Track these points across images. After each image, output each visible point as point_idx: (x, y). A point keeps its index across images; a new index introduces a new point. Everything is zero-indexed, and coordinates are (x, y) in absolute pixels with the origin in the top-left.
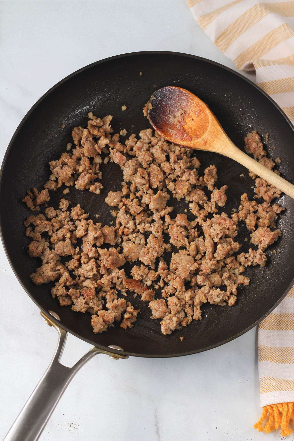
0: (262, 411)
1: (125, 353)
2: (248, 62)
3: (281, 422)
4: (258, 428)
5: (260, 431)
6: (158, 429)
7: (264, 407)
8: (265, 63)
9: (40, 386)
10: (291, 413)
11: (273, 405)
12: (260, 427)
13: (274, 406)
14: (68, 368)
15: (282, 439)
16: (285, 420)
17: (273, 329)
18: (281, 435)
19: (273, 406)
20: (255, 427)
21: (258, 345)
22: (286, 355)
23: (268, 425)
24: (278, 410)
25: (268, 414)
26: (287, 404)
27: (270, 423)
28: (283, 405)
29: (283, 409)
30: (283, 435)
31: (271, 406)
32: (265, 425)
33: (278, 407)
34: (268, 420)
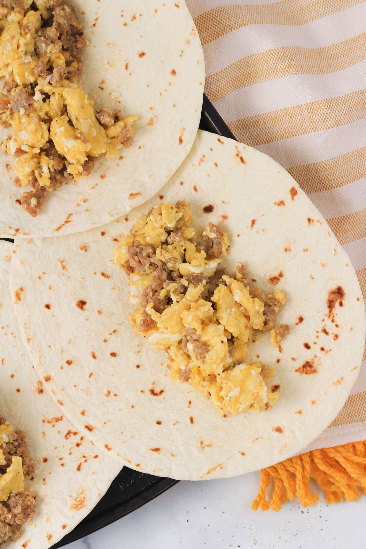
3: (295, 490)
4: (260, 505)
5: (263, 510)
7: (261, 471)
10: (309, 472)
11: (276, 465)
12: (261, 503)
13: (279, 467)
15: (302, 512)
16: (302, 486)
18: (300, 506)
20: (254, 507)
23: (275, 497)
24: (287, 471)
25: (271, 478)
26: (300, 457)
27: (279, 492)
28: (294, 461)
29: (294, 467)
30: (303, 507)
31: (272, 467)
32: (271, 497)
33: (285, 467)
34: (273, 488)
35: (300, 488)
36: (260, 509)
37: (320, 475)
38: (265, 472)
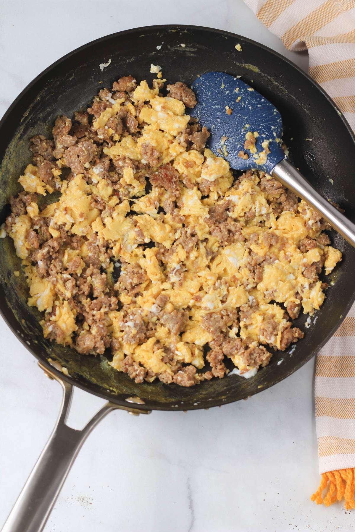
0: (321, 479)
1: (147, 407)
2: (298, 41)
3: (344, 493)
4: (316, 499)
5: (318, 503)
6: (191, 502)
7: (323, 474)
8: (320, 42)
9: (45, 455)
11: (334, 471)
12: (318, 498)
13: (336, 473)
14: (77, 431)
15: (346, 513)
16: (349, 490)
17: (334, 376)
18: (345, 507)
19: (334, 472)
20: (312, 499)
21: (315, 396)
22: (351, 408)
23: (328, 497)
24: (341, 477)
25: (328, 482)
26: (352, 470)
27: (331, 494)
28: (347, 471)
29: (347, 476)
30: (347, 508)
31: (331, 472)
32: (325, 496)
33: (340, 474)
34: (328, 490)
36: (315, 502)
38: (325, 474)
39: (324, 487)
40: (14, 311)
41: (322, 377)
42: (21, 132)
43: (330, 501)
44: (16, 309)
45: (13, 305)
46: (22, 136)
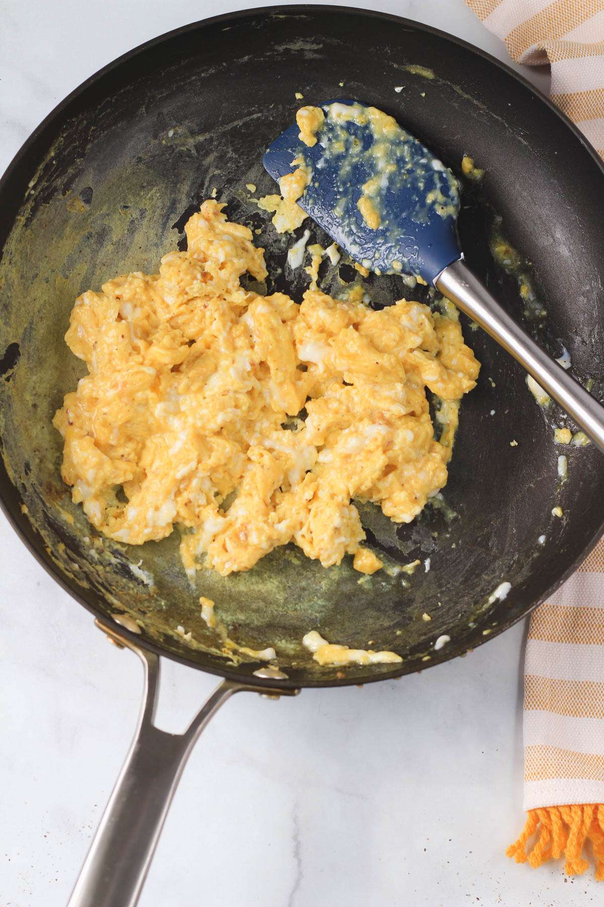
0: (526, 818)
1: (292, 683)
2: (534, 47)
3: (565, 847)
4: (516, 855)
5: (519, 861)
7: (530, 811)
10: (588, 828)
11: (550, 807)
12: (519, 852)
13: (552, 811)
15: (566, 880)
16: (574, 843)
17: (560, 640)
18: (565, 871)
19: (550, 809)
20: (508, 853)
21: (525, 674)
22: (585, 699)
23: (536, 851)
24: (562, 819)
25: (538, 825)
26: (582, 807)
27: (543, 846)
28: (573, 808)
29: (571, 817)
30: (568, 873)
31: (545, 810)
32: (531, 849)
33: (560, 813)
34: (537, 839)
35: (572, 844)
36: (514, 858)
37: (599, 839)
38: (534, 813)
39: (531, 833)
40: (43, 533)
41: (538, 641)
42: (27, 215)
43: (539, 859)
44: (45, 529)
45: (41, 521)
46: (29, 220)
